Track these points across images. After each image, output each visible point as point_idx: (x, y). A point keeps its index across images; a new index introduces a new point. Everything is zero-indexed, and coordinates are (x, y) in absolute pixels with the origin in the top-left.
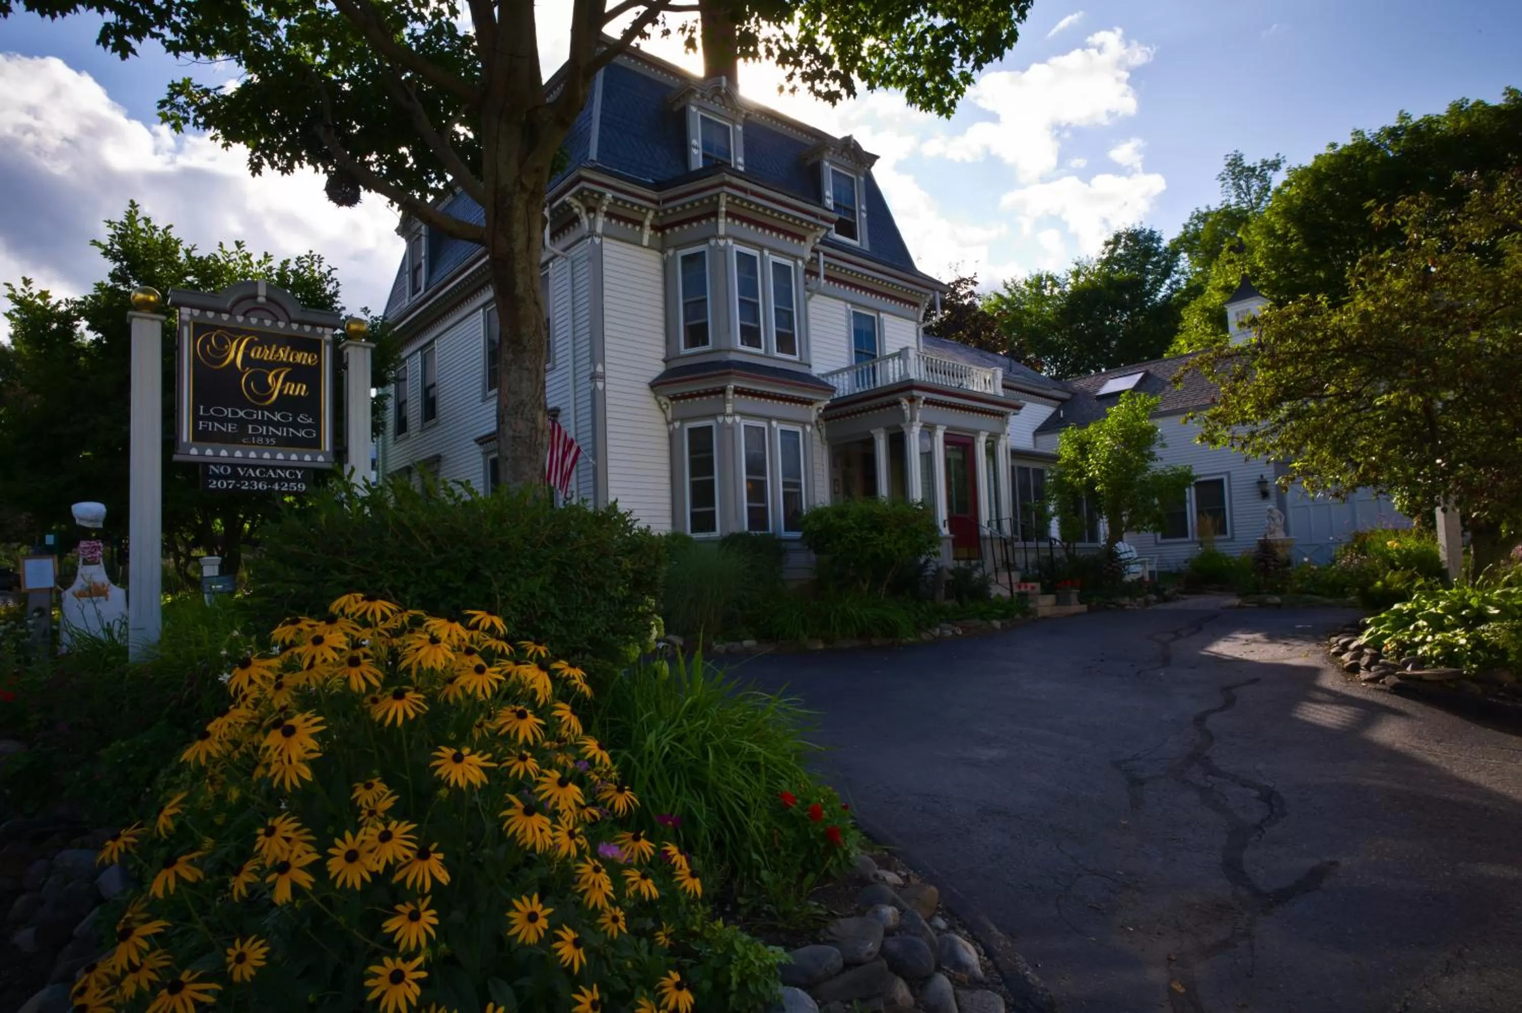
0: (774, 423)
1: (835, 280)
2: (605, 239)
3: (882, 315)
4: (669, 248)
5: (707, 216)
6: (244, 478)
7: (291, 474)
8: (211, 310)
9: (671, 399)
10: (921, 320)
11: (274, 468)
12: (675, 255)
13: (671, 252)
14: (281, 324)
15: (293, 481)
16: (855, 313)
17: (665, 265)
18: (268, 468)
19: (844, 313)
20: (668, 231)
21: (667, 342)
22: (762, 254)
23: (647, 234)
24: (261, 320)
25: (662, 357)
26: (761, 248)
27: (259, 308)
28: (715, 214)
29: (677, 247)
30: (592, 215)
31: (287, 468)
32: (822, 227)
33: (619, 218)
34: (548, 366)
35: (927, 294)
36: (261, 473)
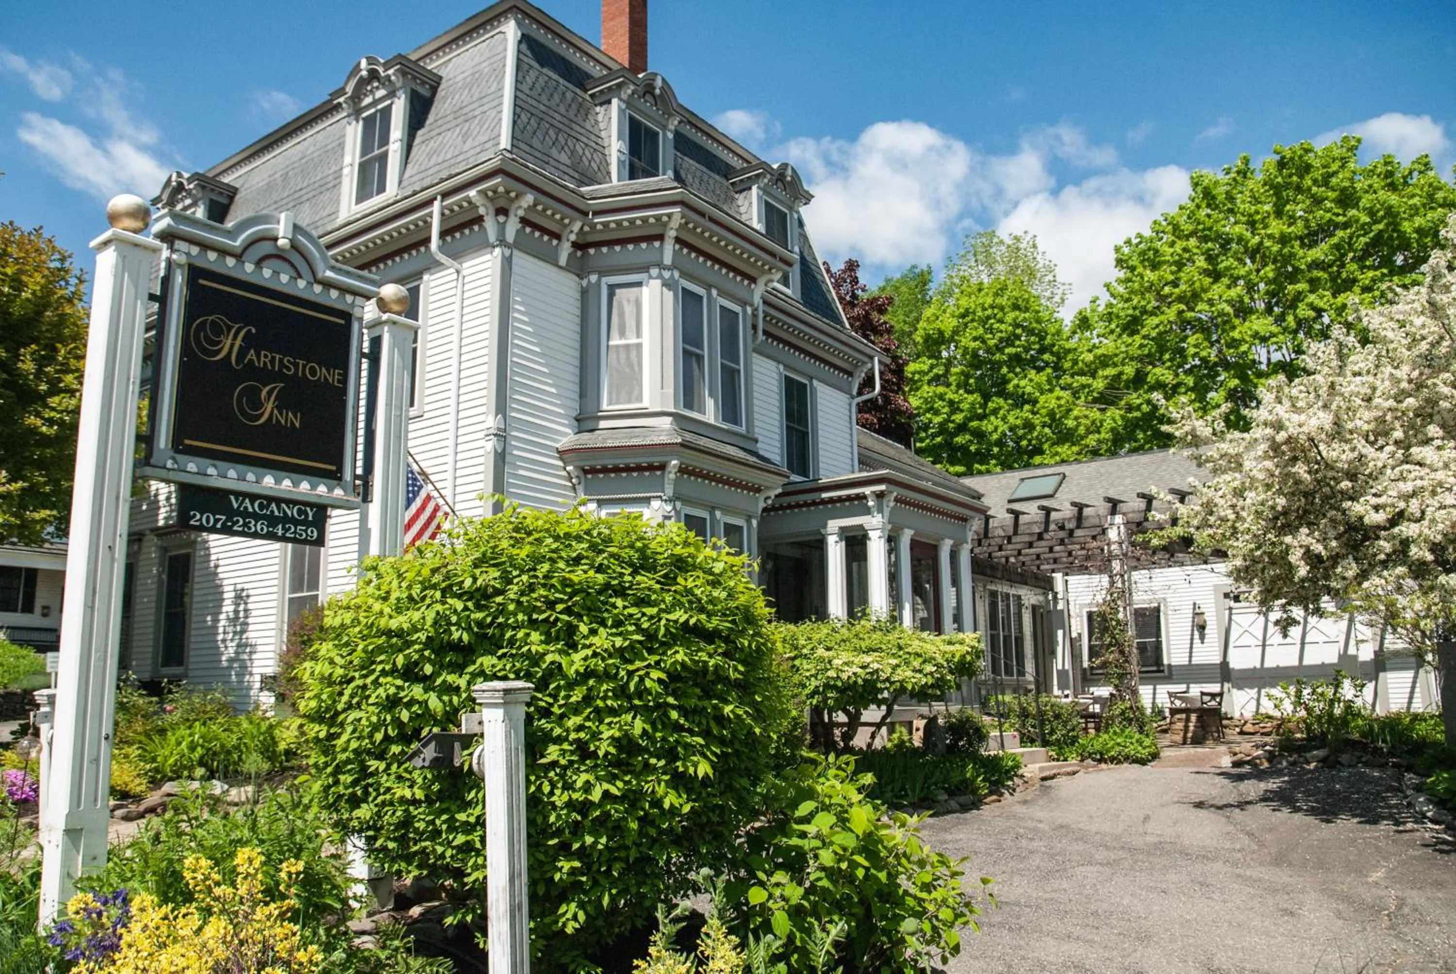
0: (718, 514)
1: (775, 338)
2: (516, 253)
3: (815, 383)
4: (593, 272)
5: (649, 239)
6: (238, 513)
7: (300, 512)
8: (213, 249)
9: (586, 472)
10: (855, 392)
11: (279, 501)
12: (599, 283)
13: (594, 278)
14: (301, 284)
15: (301, 523)
16: (786, 377)
17: (584, 293)
18: (270, 499)
19: (775, 376)
20: (592, 251)
21: (582, 395)
22: (709, 295)
23: (565, 251)
24: (276, 273)
25: (575, 414)
26: (708, 287)
27: (279, 256)
28: (661, 237)
29: (602, 273)
30: (502, 219)
31: (295, 502)
32: (778, 269)
33: (535, 226)
34: (413, 412)
35: (864, 363)
36: (261, 506)
